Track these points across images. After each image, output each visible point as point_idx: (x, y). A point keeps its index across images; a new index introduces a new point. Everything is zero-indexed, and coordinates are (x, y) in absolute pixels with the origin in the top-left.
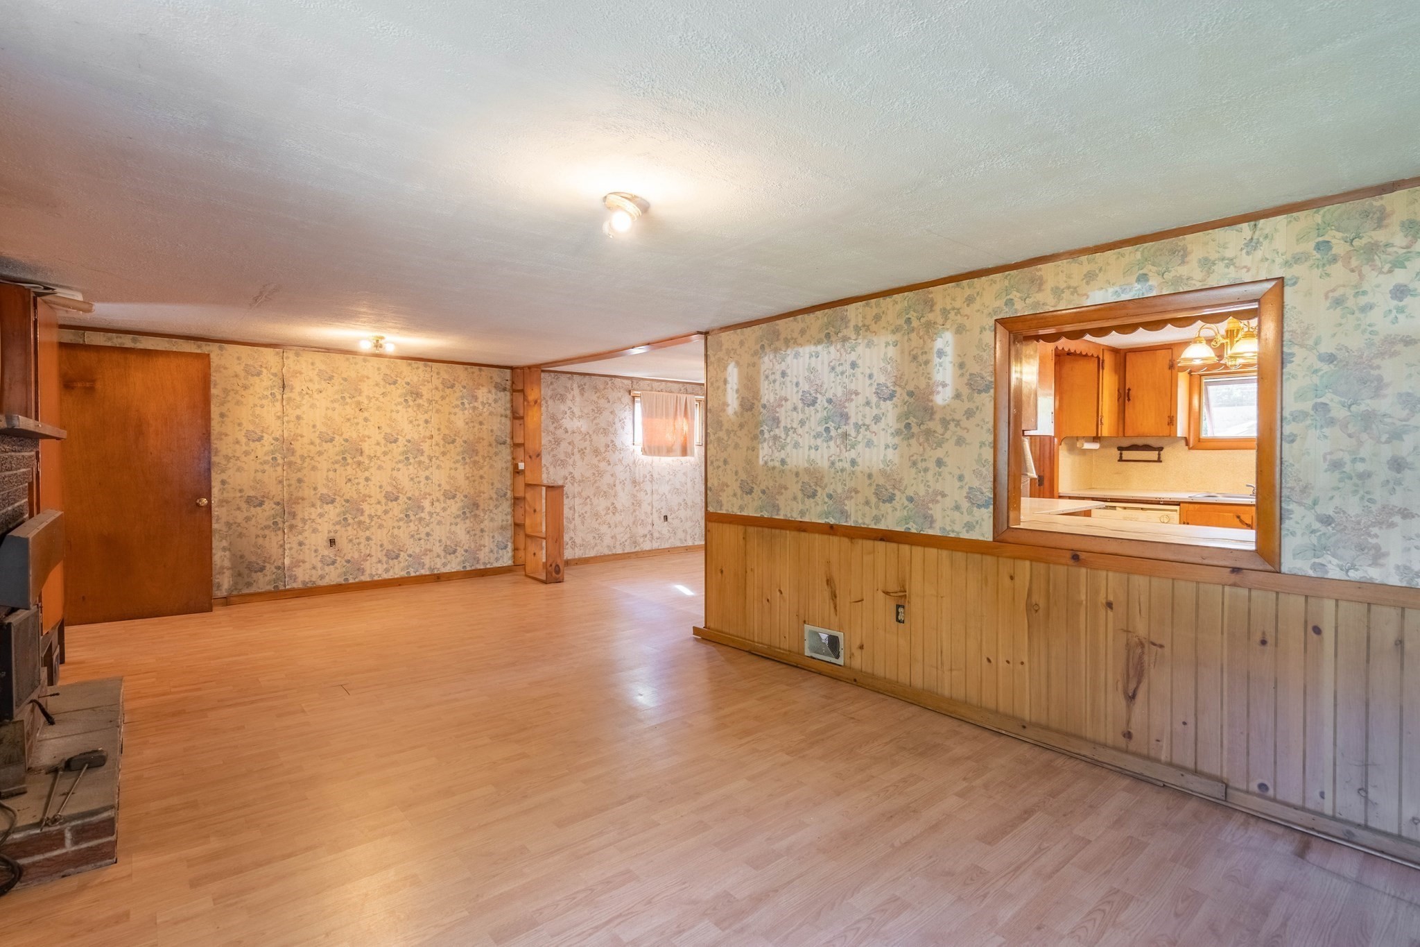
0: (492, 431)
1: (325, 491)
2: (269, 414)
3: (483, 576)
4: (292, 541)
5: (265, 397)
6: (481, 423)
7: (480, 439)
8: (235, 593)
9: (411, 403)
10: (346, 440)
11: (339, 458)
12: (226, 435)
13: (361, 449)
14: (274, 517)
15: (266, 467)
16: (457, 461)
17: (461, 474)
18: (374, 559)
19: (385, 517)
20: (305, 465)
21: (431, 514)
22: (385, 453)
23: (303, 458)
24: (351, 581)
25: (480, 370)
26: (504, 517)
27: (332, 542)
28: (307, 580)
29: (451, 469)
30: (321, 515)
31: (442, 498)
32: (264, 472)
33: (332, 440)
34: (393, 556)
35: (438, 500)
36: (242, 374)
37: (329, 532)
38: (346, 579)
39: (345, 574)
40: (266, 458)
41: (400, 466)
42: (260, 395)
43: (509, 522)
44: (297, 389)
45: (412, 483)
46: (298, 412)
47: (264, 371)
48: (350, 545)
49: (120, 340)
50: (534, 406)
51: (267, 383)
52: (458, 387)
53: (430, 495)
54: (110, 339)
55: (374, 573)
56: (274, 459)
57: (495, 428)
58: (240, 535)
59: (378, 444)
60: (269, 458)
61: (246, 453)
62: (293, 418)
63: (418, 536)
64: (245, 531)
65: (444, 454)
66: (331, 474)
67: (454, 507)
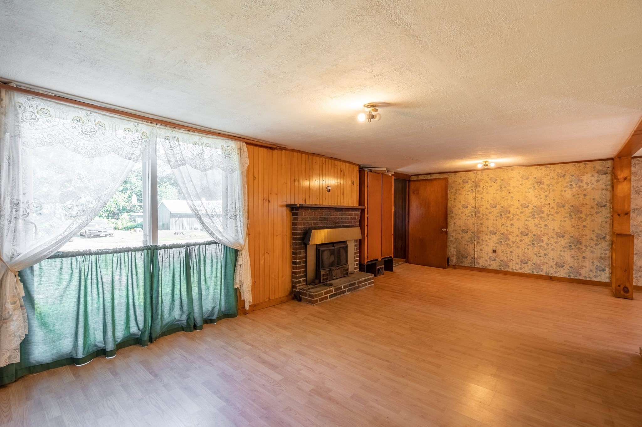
0: (594, 199)
1: (492, 229)
2: (470, 197)
3: (583, 284)
4: (478, 248)
5: (469, 191)
6: (585, 195)
7: (583, 205)
8: (457, 264)
9: (537, 187)
10: (502, 207)
11: (499, 215)
12: (456, 206)
13: (509, 211)
14: (471, 238)
15: (469, 218)
16: (566, 217)
17: (568, 225)
18: (514, 262)
19: (520, 243)
20: (484, 217)
21: (547, 244)
22: (521, 213)
23: (483, 215)
24: (503, 270)
25: (585, 164)
26: (603, 252)
27: (494, 251)
28: (483, 265)
29: (561, 221)
30: (490, 239)
31: (555, 237)
32: (468, 220)
33: (495, 207)
34: (524, 262)
35: (552, 237)
36: (462, 183)
37: (493, 246)
38: (500, 269)
39: (500, 266)
40: (469, 215)
41: (530, 219)
42: (467, 190)
43: (608, 255)
44: (481, 187)
45: (536, 227)
46: (482, 196)
47: (469, 181)
48: (503, 254)
49: (427, 177)
50: (624, 181)
51: (470, 185)
52: (568, 176)
53: (547, 234)
54: (425, 177)
55: (514, 269)
56: (472, 215)
57: (596, 197)
58: (460, 243)
59: (518, 208)
60: (470, 215)
61: (462, 213)
62: (479, 198)
63: (539, 255)
64: (461, 242)
65: (557, 213)
66: (495, 222)
67: (563, 242)
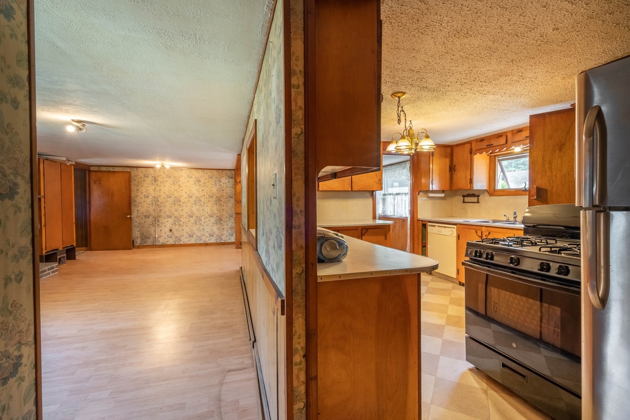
0: (227, 193)
1: (168, 214)
2: (151, 189)
3: (223, 245)
4: (158, 229)
5: (149, 184)
6: (223, 190)
7: (222, 196)
8: (141, 245)
9: (197, 184)
10: (175, 197)
11: (173, 203)
12: (138, 196)
13: (180, 200)
14: (153, 221)
15: (150, 206)
16: (214, 204)
17: (215, 208)
18: (185, 237)
20: (162, 205)
21: (204, 222)
22: (188, 201)
23: (161, 203)
24: (177, 243)
25: (222, 171)
26: (232, 224)
27: (171, 230)
28: (163, 242)
29: (211, 207)
30: (167, 222)
31: (208, 217)
32: (149, 207)
33: (170, 197)
34: (191, 236)
35: (207, 217)
36: (143, 177)
37: (170, 227)
38: (175, 243)
39: (175, 241)
40: (150, 203)
41: (193, 205)
42: (148, 183)
43: (234, 226)
44: (160, 181)
45: (197, 211)
46: (160, 188)
47: (150, 175)
48: (177, 231)
49: (109, 169)
50: (239, 183)
51: (150, 179)
52: (214, 178)
53: (204, 215)
54: (107, 169)
55: (185, 241)
56: (152, 203)
57: (228, 192)
58: (143, 227)
59: (186, 198)
60: (151, 203)
61: (144, 202)
62: (158, 190)
63: (200, 230)
64: (144, 226)
65: (209, 201)
66: (170, 208)
67: (213, 220)
